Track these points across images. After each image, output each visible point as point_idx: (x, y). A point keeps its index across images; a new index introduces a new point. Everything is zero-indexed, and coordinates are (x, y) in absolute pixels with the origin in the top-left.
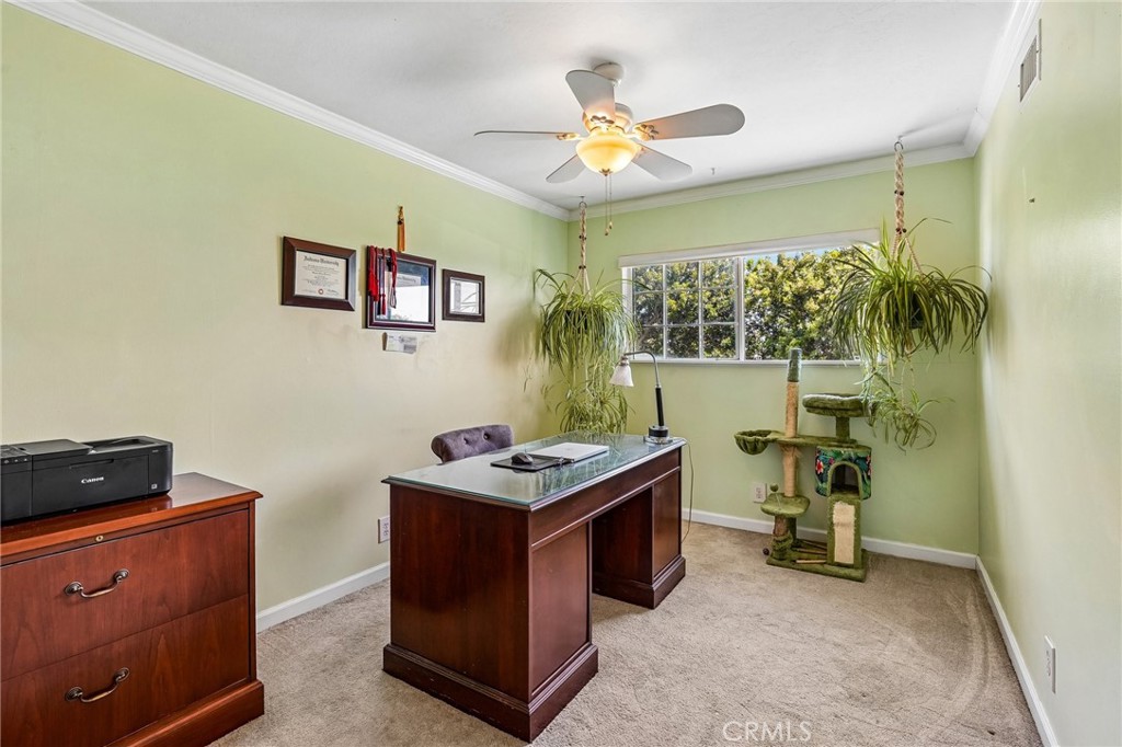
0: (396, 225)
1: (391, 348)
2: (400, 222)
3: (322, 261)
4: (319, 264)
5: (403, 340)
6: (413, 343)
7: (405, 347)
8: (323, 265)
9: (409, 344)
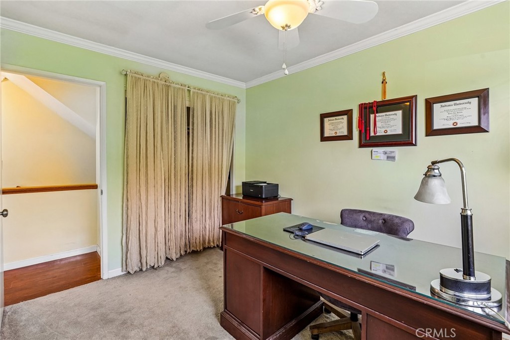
0: (381, 85)
1: (376, 158)
2: (384, 82)
3: (336, 119)
4: (335, 121)
5: (386, 153)
6: (392, 155)
7: (388, 157)
8: (337, 121)
9: (390, 155)
